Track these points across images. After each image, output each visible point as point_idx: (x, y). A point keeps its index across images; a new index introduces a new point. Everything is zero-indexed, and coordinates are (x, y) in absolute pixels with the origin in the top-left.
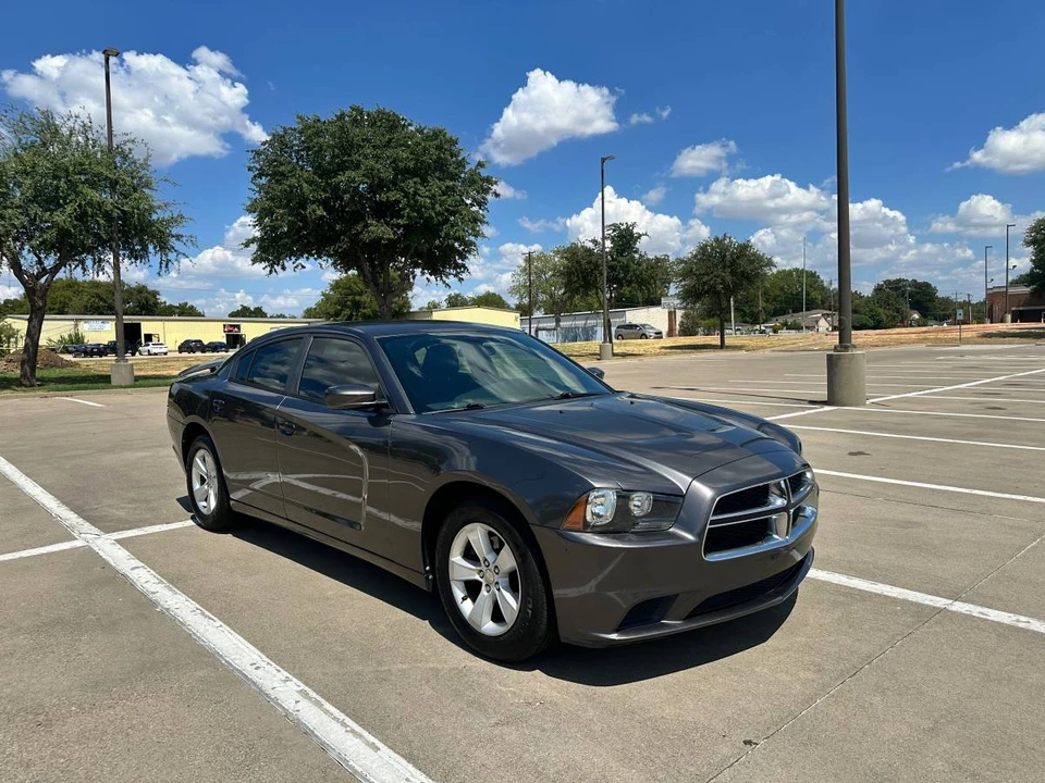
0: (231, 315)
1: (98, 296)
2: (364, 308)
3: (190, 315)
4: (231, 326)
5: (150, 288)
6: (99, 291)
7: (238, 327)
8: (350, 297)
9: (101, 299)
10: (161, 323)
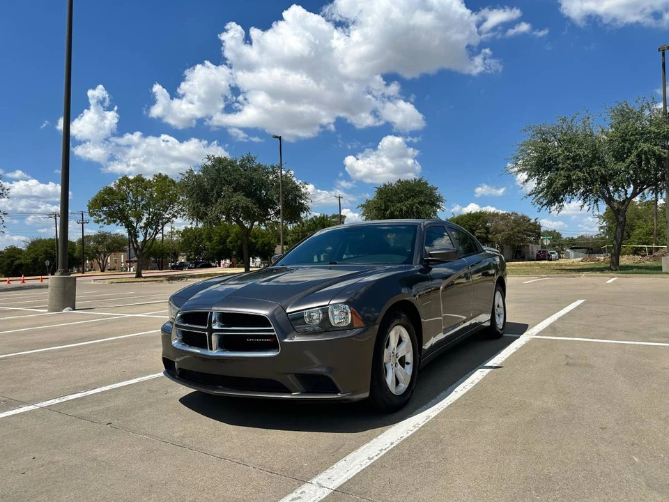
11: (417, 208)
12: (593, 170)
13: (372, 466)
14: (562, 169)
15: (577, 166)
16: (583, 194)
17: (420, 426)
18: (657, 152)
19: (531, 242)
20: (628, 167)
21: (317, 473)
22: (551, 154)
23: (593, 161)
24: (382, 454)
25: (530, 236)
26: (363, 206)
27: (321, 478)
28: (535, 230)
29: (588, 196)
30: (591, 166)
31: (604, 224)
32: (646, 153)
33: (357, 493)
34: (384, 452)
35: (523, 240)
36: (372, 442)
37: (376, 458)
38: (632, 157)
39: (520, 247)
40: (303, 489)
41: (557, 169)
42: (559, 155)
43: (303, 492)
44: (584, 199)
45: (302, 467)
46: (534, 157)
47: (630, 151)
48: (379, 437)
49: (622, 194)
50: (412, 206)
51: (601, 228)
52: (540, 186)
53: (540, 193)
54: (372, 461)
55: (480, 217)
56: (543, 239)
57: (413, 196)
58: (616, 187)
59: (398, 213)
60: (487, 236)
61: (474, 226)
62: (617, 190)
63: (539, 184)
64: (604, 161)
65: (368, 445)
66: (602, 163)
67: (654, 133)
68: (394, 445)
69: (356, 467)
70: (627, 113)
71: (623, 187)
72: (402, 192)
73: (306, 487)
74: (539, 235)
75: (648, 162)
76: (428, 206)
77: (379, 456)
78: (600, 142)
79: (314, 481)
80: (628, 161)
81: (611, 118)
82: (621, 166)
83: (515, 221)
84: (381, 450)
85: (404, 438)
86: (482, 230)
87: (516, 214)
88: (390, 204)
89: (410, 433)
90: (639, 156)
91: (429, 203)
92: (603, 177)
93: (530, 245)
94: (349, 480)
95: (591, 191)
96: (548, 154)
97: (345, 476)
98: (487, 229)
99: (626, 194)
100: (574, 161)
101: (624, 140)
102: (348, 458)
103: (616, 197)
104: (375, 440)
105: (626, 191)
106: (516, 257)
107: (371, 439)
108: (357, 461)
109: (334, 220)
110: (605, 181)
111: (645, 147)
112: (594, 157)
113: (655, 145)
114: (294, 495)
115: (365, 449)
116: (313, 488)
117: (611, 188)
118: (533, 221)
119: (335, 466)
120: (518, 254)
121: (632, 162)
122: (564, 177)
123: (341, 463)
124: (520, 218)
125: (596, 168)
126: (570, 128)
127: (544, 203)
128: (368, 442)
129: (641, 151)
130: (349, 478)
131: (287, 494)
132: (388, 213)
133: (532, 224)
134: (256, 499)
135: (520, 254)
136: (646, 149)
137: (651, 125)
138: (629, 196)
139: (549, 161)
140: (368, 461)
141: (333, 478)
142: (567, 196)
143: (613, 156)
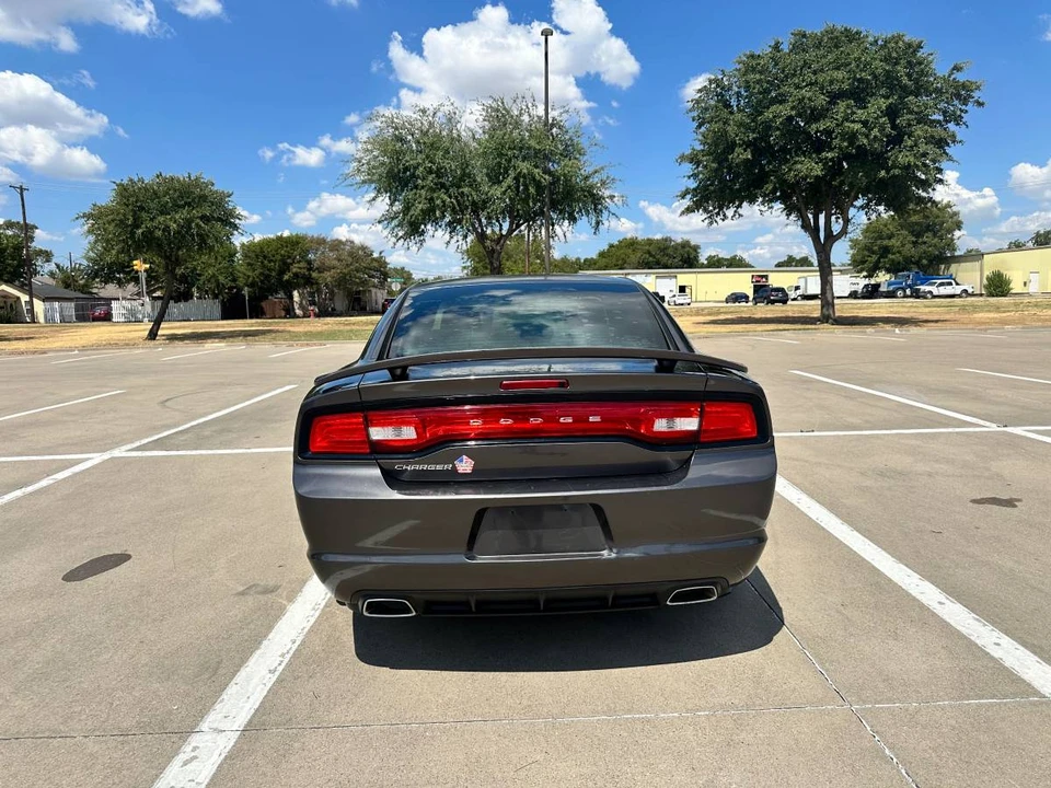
0: (776, 266)
1: (649, 253)
2: (894, 254)
3: (739, 267)
4: (759, 276)
5: (693, 243)
6: (651, 248)
7: (766, 277)
8: (879, 242)
9: (651, 255)
10: (694, 275)
11: (197, 225)
12: (462, 193)
13: (280, 681)
14: (423, 187)
15: (443, 186)
16: (449, 224)
17: (322, 607)
18: (538, 178)
19: (374, 286)
20: (504, 193)
21: (202, 714)
22: (407, 161)
23: (462, 179)
24: (286, 661)
25: (373, 277)
26: (88, 216)
27: (212, 719)
28: (381, 270)
29: (455, 228)
30: (459, 187)
31: (469, 264)
32: (524, 177)
33: (277, 725)
34: (288, 657)
35: (364, 283)
36: (262, 646)
37: (280, 668)
38: (509, 181)
39: (359, 292)
40: (194, 744)
41: (416, 187)
42: (419, 164)
43: (195, 749)
44: (450, 233)
45: (170, 712)
46: (383, 164)
47: (506, 171)
48: (270, 636)
49: (497, 229)
50: (189, 222)
51: (465, 268)
52: (394, 209)
53: (393, 219)
54: (277, 674)
55: (298, 243)
56: (391, 283)
57: (189, 204)
58: (489, 218)
59: (160, 233)
60: (310, 275)
61: (289, 257)
62: (490, 223)
63: (392, 205)
64: (475, 181)
65: (258, 652)
66: (474, 185)
67: (535, 149)
68: (298, 643)
69: (259, 689)
70: (503, 116)
71: (498, 221)
72: (167, 193)
73: (195, 740)
74: (386, 276)
75: (526, 189)
76: (219, 225)
77: (283, 665)
78: (471, 152)
79: (204, 726)
80: (505, 185)
81: (484, 120)
82: (497, 191)
83: (351, 254)
84: (283, 655)
85: (306, 630)
86: (302, 265)
87: (352, 242)
88: (144, 215)
89: (313, 620)
90: (516, 179)
91: (219, 219)
92: (474, 203)
93: (374, 290)
94: (257, 710)
95: (459, 222)
96: (404, 162)
97: (248, 706)
98: (309, 262)
99: (501, 230)
100: (438, 177)
101: (501, 155)
102: (238, 679)
103: (489, 231)
104: (265, 642)
105: (501, 225)
106: (353, 309)
107: (260, 643)
108: (255, 681)
109: (9, 233)
110: (476, 208)
111: (524, 167)
112: (464, 174)
113: (536, 167)
114: (182, 757)
115: (257, 660)
116: (208, 737)
117: (483, 220)
118: (375, 255)
119: (224, 696)
120: (356, 304)
121: (509, 187)
122: (426, 199)
123: (232, 690)
124: (359, 248)
125: (466, 190)
126: (431, 125)
127: (401, 234)
128: (257, 648)
129: (520, 173)
130: (256, 707)
131: (170, 759)
132: (140, 231)
133: (374, 259)
134: (121, 782)
135: (359, 304)
136: (525, 171)
137: (530, 136)
138: (504, 233)
139: (405, 172)
140: (271, 675)
141: (232, 715)
142: (429, 227)
143: (487, 175)
